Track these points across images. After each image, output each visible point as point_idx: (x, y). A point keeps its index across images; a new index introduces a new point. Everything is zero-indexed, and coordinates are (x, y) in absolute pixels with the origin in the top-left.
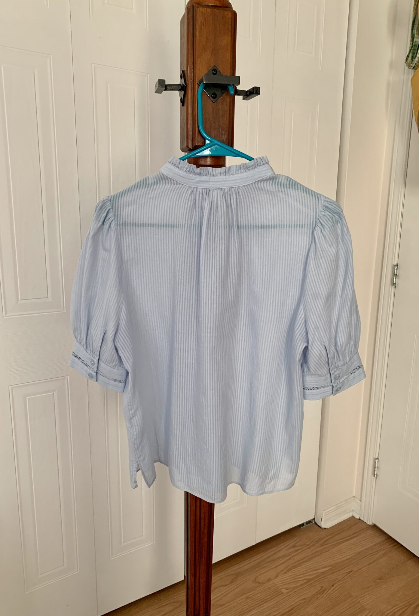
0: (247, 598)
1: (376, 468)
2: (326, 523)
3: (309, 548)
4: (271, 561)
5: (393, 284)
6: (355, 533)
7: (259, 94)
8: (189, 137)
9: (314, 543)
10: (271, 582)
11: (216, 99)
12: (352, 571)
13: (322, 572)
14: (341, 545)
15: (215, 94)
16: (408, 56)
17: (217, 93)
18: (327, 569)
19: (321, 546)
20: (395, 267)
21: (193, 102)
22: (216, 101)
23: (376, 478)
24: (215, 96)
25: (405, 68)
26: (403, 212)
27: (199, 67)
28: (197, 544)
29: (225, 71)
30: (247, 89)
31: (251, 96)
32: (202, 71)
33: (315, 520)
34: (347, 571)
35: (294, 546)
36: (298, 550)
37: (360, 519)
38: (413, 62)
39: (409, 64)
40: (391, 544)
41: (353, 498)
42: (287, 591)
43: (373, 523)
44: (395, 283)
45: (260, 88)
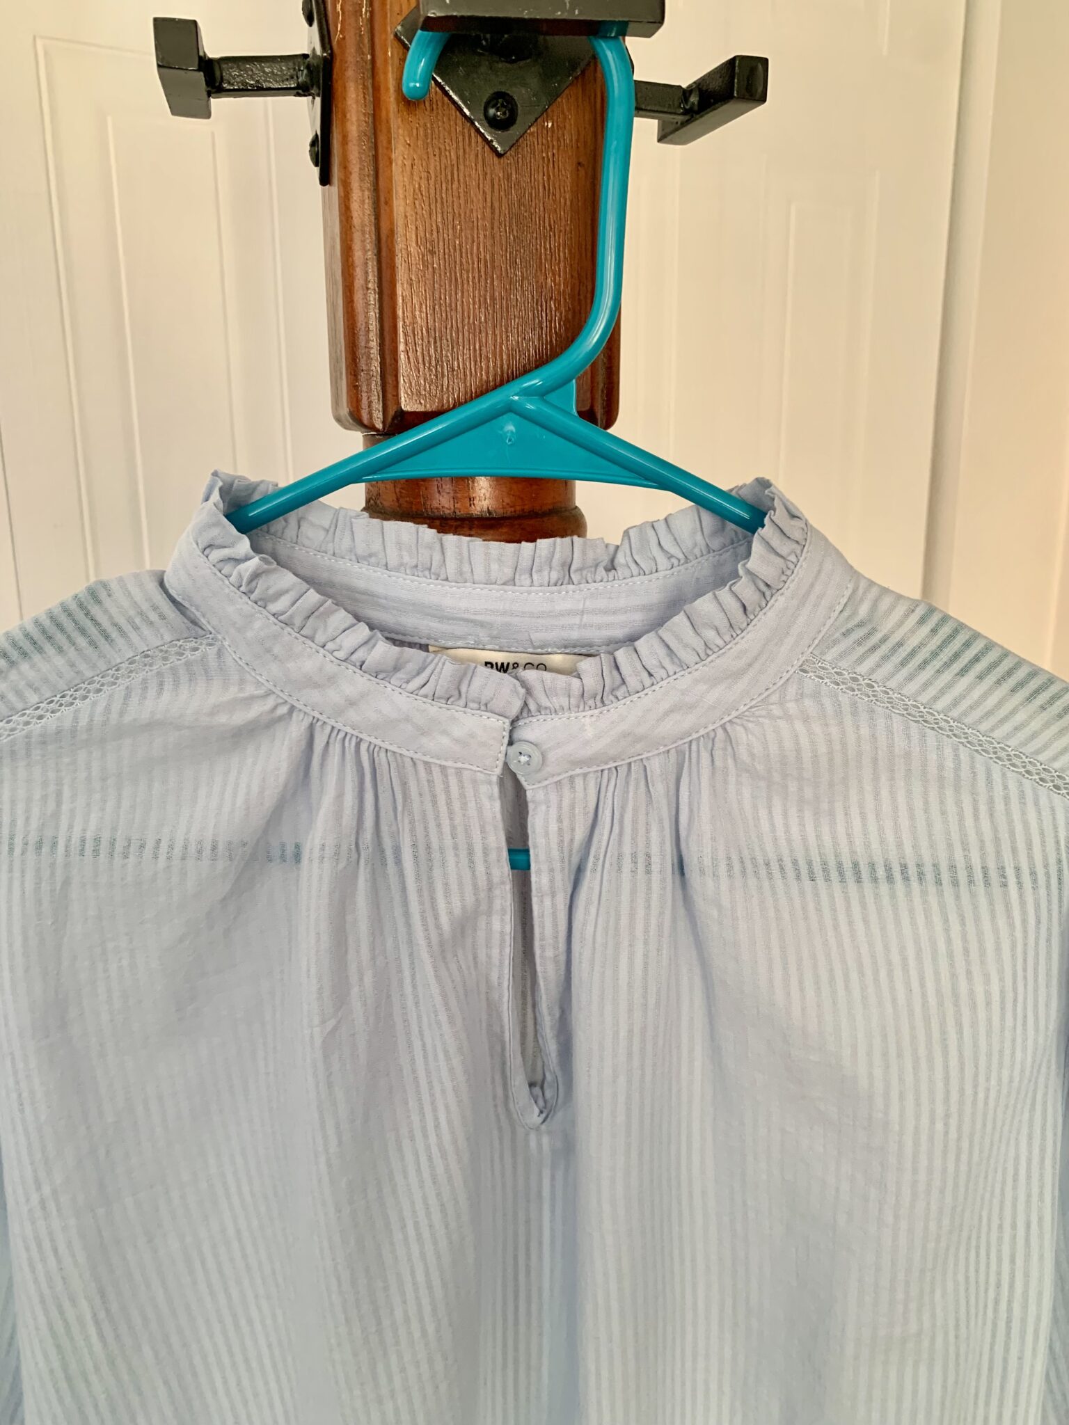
7: (763, 99)
8: (363, 365)
11: (515, 131)
15: (500, 99)
17: (521, 94)
21: (376, 158)
22: (514, 145)
24: (504, 114)
30: (685, 78)
31: (709, 117)
45: (765, 62)
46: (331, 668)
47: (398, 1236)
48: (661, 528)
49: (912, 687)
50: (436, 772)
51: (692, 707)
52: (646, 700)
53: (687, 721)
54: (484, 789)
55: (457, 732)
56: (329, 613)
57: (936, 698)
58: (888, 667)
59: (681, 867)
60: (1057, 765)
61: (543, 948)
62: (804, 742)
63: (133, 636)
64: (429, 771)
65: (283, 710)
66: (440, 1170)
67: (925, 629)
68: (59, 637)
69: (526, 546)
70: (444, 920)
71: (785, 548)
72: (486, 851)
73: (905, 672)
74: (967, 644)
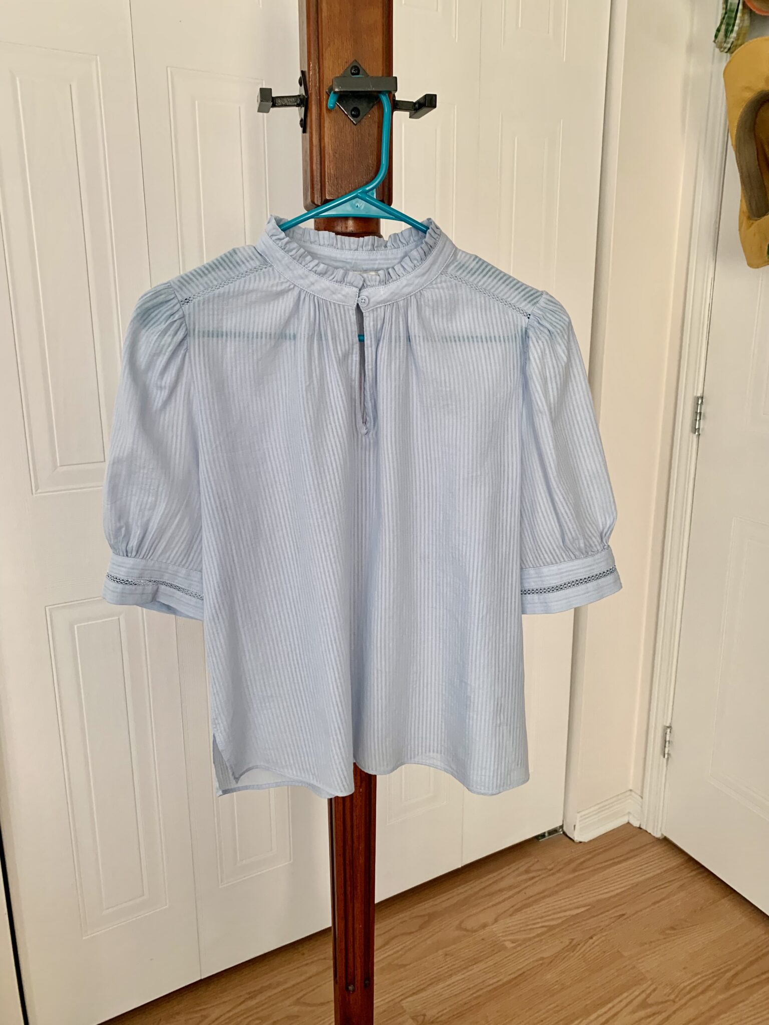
0: (446, 955)
1: (667, 743)
2: (582, 835)
3: (553, 874)
4: (486, 896)
5: (695, 430)
6: (632, 851)
7: (435, 107)
8: (315, 186)
9: (561, 867)
10: (487, 929)
11: (359, 119)
12: (623, 915)
13: (573, 916)
14: (608, 871)
15: (356, 109)
16: (718, 30)
17: (360, 107)
18: (583, 909)
19: (574, 871)
20: (699, 401)
21: (320, 126)
22: (360, 122)
23: (668, 759)
24: (356, 113)
25: (714, 50)
26: (711, 305)
27: (328, 63)
28: (348, 868)
29: (374, 68)
30: (413, 99)
31: (421, 111)
32: (334, 69)
33: (565, 829)
34: (616, 915)
35: (527, 872)
36: (533, 878)
37: (640, 828)
38: (728, 40)
39: (721, 43)
40: (692, 871)
41: (629, 793)
42: (514, 945)
43: (662, 835)
44: (699, 429)
45: (435, 96)
46: (306, 273)
47: (327, 455)
48: (400, 235)
49: (471, 279)
50: (337, 306)
51: (411, 284)
52: (398, 283)
53: (410, 289)
54: (351, 312)
55: (343, 293)
56: (307, 256)
57: (478, 282)
58: (465, 273)
59: (409, 339)
60: (513, 302)
61: (368, 366)
62: (443, 295)
63: (247, 264)
64: (335, 306)
65: (292, 286)
66: (340, 433)
67: (475, 262)
68: (224, 264)
69: (361, 239)
70: (340, 352)
71: (435, 236)
72: (352, 332)
73: (469, 275)
74: (486, 267)
